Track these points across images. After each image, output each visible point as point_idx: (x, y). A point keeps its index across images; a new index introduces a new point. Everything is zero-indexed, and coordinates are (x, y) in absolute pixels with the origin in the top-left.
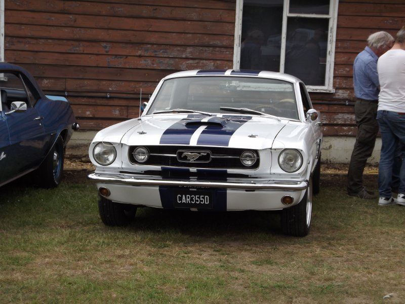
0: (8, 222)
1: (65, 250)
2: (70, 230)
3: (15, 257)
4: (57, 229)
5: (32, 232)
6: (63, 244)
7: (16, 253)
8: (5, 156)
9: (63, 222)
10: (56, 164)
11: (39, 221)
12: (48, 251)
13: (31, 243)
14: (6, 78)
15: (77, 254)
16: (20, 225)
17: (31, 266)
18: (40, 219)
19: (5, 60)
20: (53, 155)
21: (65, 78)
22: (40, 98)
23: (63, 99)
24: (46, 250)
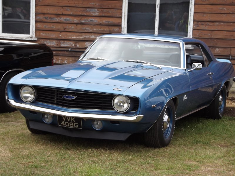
0: (187, 140)
1: (221, 163)
2: (226, 149)
3: (188, 164)
4: (218, 147)
5: (201, 148)
6: (221, 158)
7: (190, 161)
8: (186, 98)
9: (222, 143)
10: (221, 104)
11: (207, 141)
12: (211, 162)
13: (200, 156)
14: (193, 47)
15: (230, 166)
16: (194, 143)
17: (198, 172)
18: (207, 140)
19: (193, 36)
20: (219, 97)
21: (231, 48)
22: (212, 60)
23: (228, 61)
24: (209, 161)
